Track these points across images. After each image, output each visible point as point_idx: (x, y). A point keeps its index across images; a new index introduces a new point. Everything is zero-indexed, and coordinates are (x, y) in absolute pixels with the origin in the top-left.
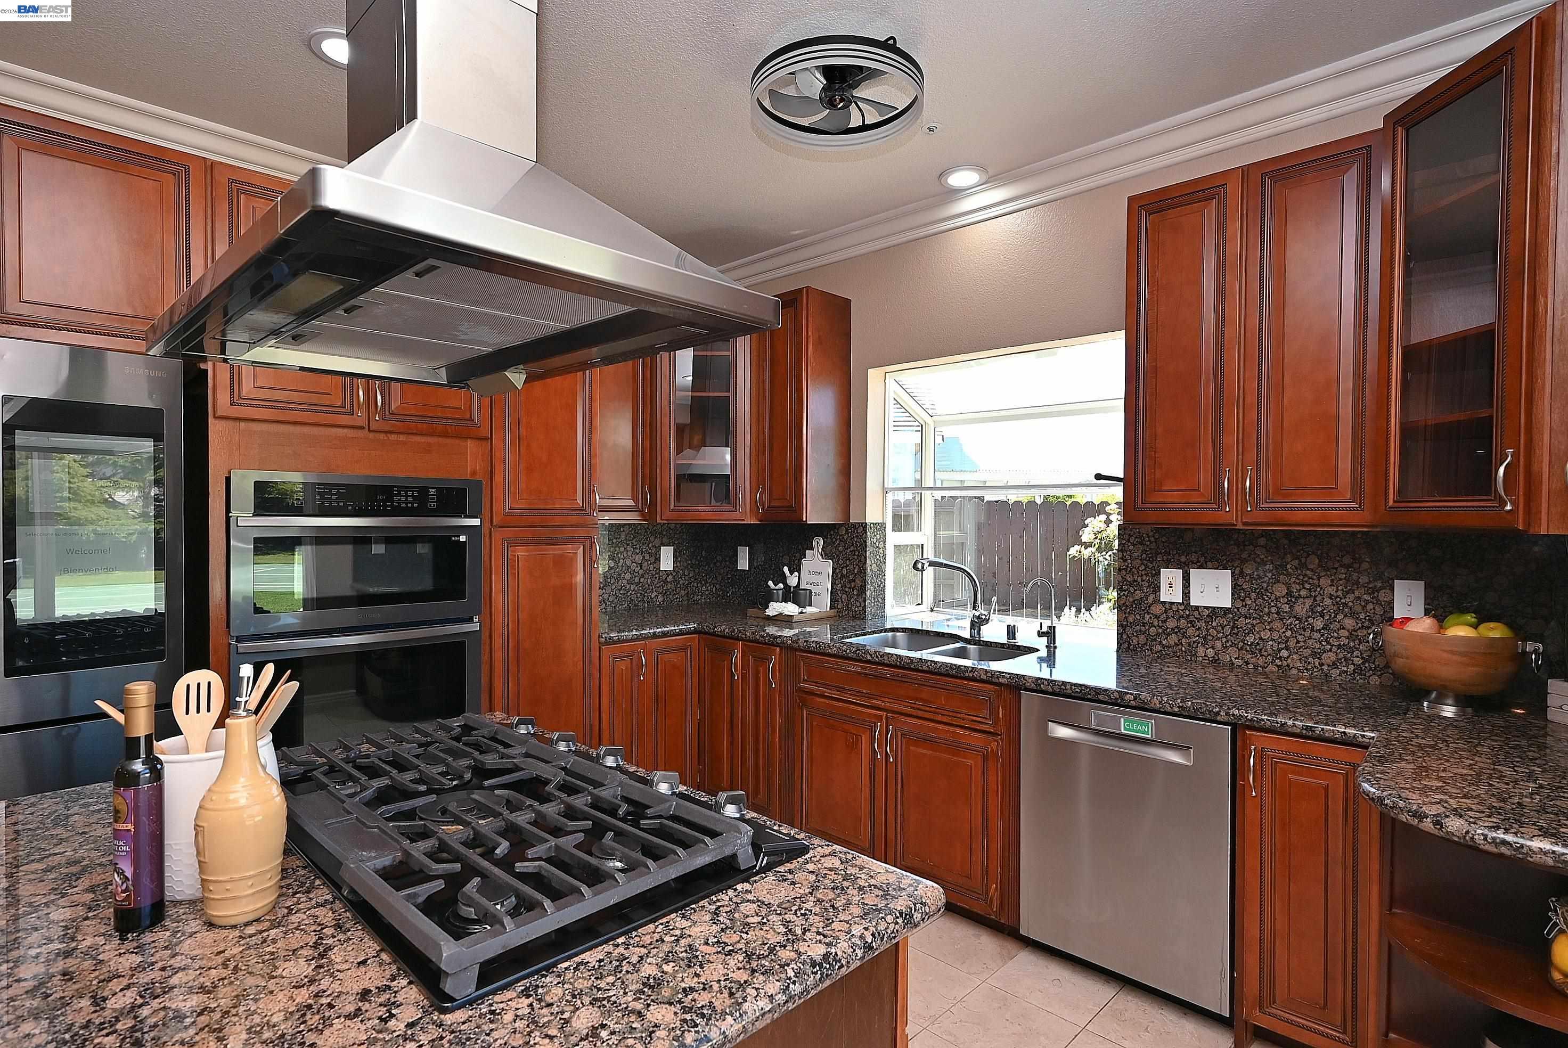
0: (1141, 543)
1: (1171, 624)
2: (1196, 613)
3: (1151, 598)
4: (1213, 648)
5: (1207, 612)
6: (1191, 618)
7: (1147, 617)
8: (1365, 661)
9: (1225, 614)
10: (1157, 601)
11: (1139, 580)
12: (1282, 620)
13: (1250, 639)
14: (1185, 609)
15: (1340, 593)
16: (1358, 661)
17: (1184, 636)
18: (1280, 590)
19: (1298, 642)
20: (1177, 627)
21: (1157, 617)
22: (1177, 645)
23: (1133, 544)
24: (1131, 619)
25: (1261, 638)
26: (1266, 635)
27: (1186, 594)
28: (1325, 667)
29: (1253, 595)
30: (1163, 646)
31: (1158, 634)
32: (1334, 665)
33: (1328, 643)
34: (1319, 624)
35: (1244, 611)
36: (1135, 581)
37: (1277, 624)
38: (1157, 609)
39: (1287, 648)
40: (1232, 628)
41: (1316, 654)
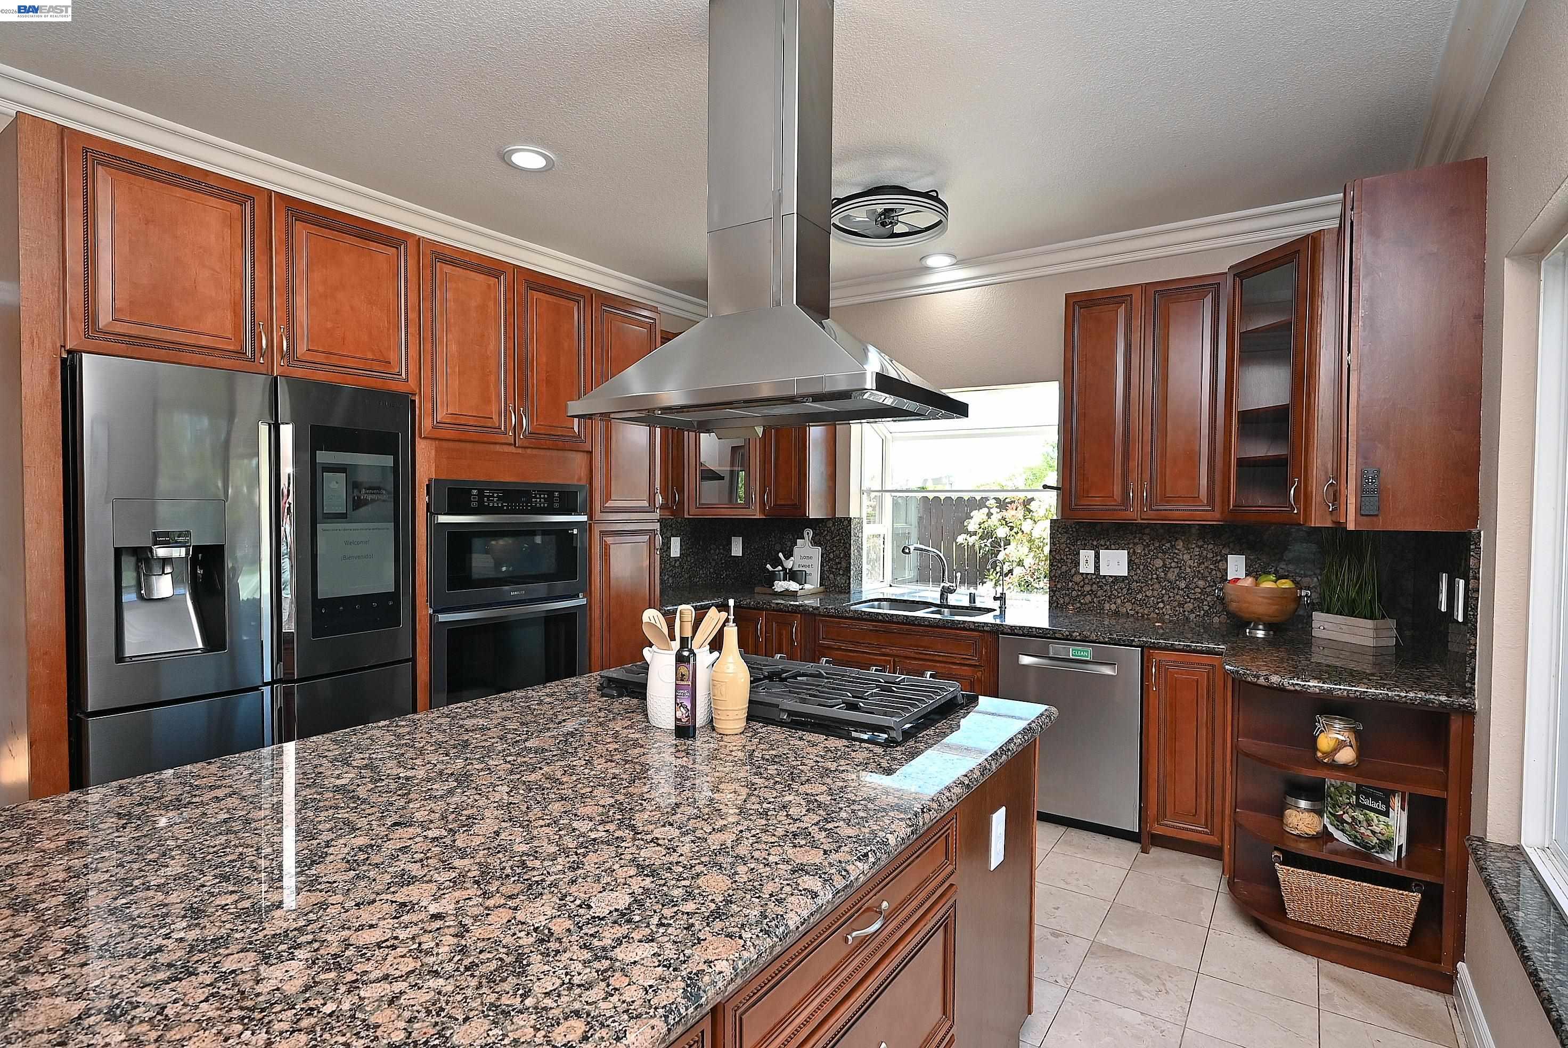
0: (1066, 533)
1: (1087, 588)
2: (1103, 580)
3: (1073, 571)
4: (1115, 603)
5: (1111, 579)
6: (1101, 584)
7: (1070, 584)
8: (1210, 608)
9: (1123, 581)
10: (1077, 572)
11: (1065, 558)
12: (1159, 583)
13: (1139, 596)
14: (1096, 577)
15: (1196, 564)
16: (1206, 608)
17: (1095, 597)
18: (1159, 563)
19: (1170, 597)
20: (1091, 590)
21: (1076, 584)
22: (1091, 602)
23: (1060, 533)
24: (1059, 586)
25: (1146, 596)
26: (1149, 593)
27: (1097, 568)
28: (1186, 613)
29: (1142, 567)
30: (1082, 604)
31: (1078, 596)
32: (1192, 611)
33: (1188, 597)
34: (1183, 585)
35: (1135, 578)
36: (1062, 559)
37: (1156, 586)
38: (1077, 579)
39: (1163, 602)
40: (1128, 590)
41: (1181, 605)
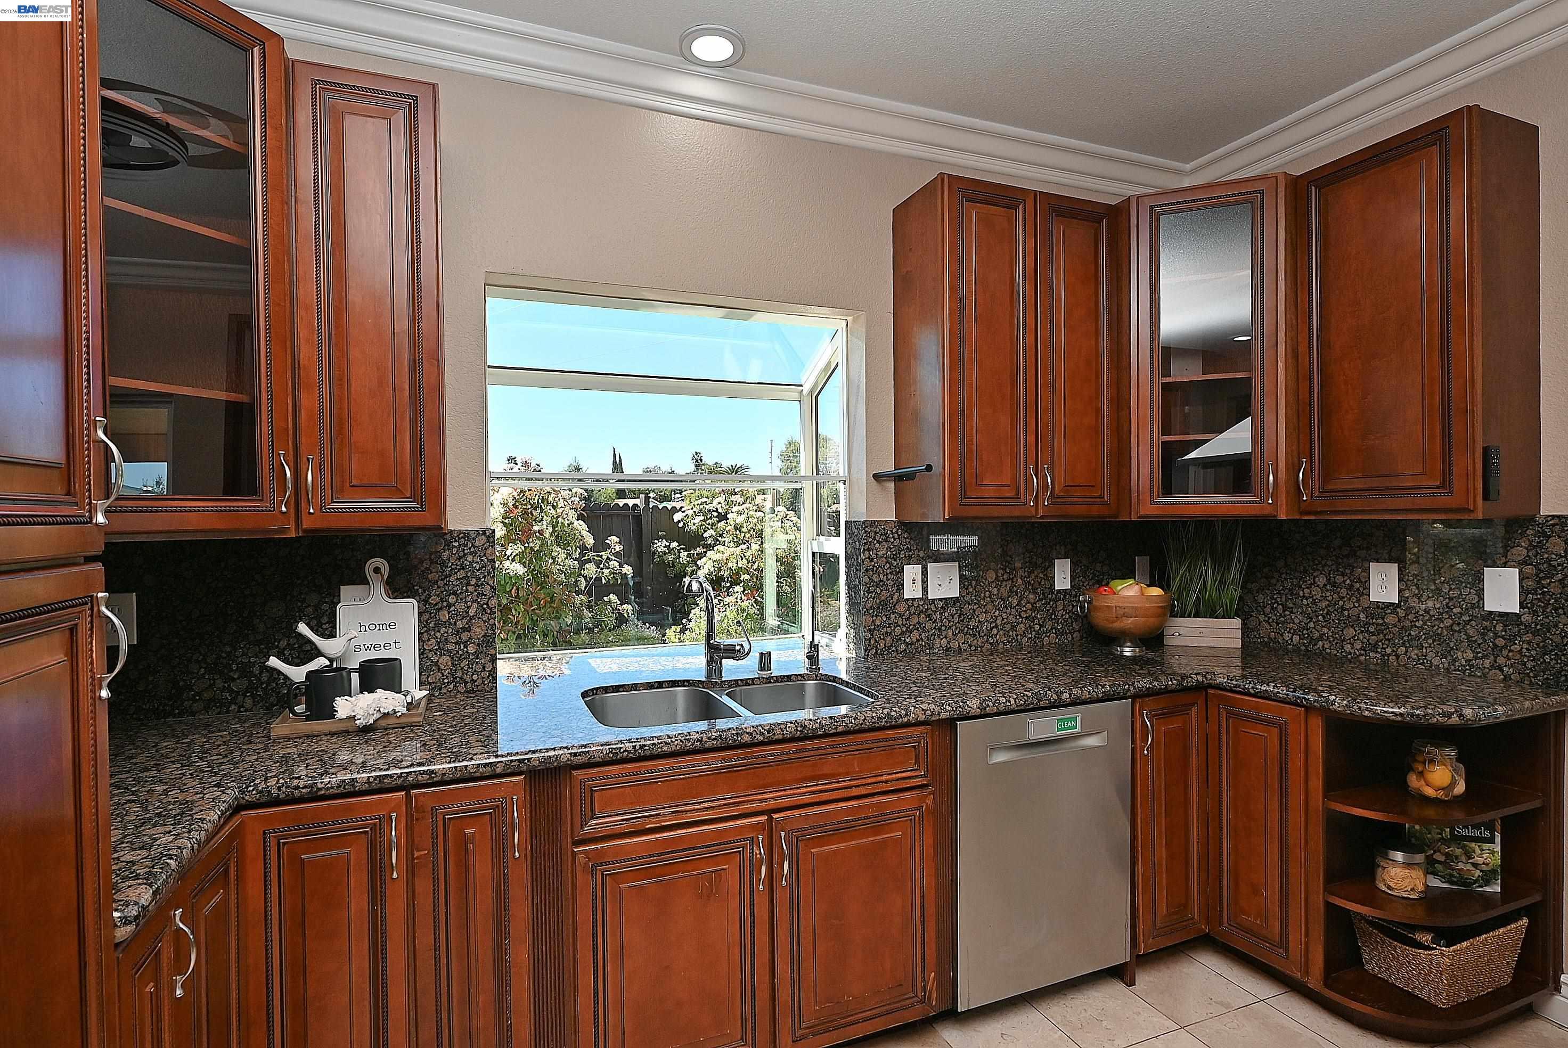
0: (886, 541)
1: (914, 620)
2: (933, 606)
3: (895, 597)
4: (946, 637)
5: (941, 604)
6: (930, 612)
7: (893, 616)
8: (1041, 626)
9: (954, 604)
10: (901, 599)
11: (885, 579)
12: (992, 602)
13: (972, 624)
14: (925, 606)
15: (1026, 573)
16: (1037, 628)
17: (924, 631)
19: (1003, 619)
20: (918, 623)
21: (901, 616)
22: (918, 641)
23: (879, 542)
24: (878, 623)
25: (979, 621)
26: (982, 618)
27: (925, 590)
28: (1019, 637)
29: (974, 583)
30: (907, 644)
31: (902, 633)
32: (1024, 635)
33: (1020, 616)
34: (1015, 602)
35: (967, 598)
36: (881, 581)
37: (990, 607)
38: (901, 608)
39: (996, 626)
40: (960, 616)
41: (1013, 628)
